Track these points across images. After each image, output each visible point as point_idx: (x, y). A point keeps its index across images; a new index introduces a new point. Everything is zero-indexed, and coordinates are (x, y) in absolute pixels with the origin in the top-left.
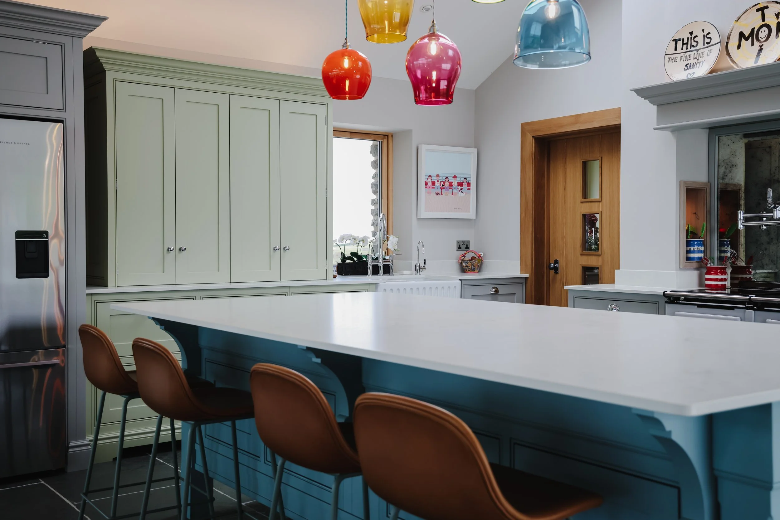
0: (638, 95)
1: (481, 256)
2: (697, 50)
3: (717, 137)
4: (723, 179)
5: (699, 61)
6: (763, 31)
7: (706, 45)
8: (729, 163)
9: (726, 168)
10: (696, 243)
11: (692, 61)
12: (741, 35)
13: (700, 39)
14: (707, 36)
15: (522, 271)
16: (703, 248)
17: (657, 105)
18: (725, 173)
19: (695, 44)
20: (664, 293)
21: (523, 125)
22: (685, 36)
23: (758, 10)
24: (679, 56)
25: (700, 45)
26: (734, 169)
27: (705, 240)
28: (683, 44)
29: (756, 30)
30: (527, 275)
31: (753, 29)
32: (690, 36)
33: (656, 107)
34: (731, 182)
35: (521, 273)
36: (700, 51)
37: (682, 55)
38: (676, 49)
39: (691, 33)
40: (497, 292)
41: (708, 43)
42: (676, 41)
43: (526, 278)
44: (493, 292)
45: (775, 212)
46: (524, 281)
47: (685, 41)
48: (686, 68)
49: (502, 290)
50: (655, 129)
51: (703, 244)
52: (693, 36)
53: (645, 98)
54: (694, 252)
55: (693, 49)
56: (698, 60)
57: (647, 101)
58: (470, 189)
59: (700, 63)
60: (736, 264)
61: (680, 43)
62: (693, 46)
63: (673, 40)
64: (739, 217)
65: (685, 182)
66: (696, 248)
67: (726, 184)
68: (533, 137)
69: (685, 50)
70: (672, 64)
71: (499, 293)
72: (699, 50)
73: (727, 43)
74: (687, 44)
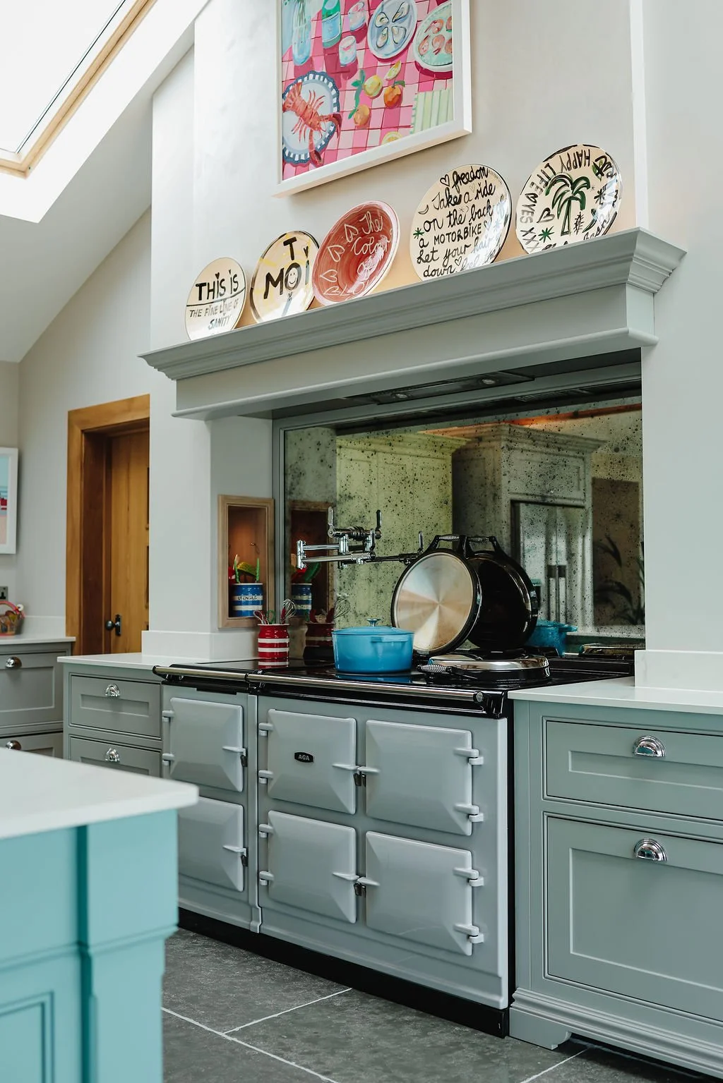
0: (149, 363)
1: (20, 610)
2: (225, 300)
3: (282, 432)
4: (291, 493)
5: (226, 315)
6: (293, 274)
7: (234, 293)
8: (297, 471)
9: (293, 479)
10: (249, 589)
11: (219, 316)
12: (269, 277)
13: (226, 284)
14: (233, 280)
15: (68, 632)
16: (260, 598)
17: (177, 380)
18: (292, 484)
19: (221, 291)
20: (154, 667)
21: (71, 413)
22: (211, 279)
23: (285, 243)
24: (204, 307)
25: (227, 294)
26: (302, 478)
27: (265, 584)
28: (209, 291)
29: (285, 271)
30: (73, 639)
31: (282, 270)
32: (216, 280)
33: (175, 382)
34: (299, 498)
35: (67, 635)
36: (228, 301)
37: (208, 306)
38: (200, 299)
39: (217, 275)
40: (17, 664)
41: (235, 290)
42: (200, 286)
43: (72, 643)
44: (11, 666)
45: (342, 542)
46: (69, 646)
47: (211, 288)
48: (211, 326)
49: (26, 662)
50: (174, 416)
51: (262, 590)
52: (220, 280)
53: (160, 368)
54: (247, 603)
55: (220, 298)
56: (224, 314)
57: (162, 374)
58: (6, 509)
59: (225, 318)
60: (316, 621)
61: (205, 289)
62: (221, 295)
63: (197, 285)
64: (299, 550)
65: (225, 498)
66: (250, 597)
67: (294, 501)
68: (82, 431)
69: (211, 300)
70: (195, 319)
71: (23, 666)
72: (226, 299)
73: (252, 289)
74: (213, 290)
